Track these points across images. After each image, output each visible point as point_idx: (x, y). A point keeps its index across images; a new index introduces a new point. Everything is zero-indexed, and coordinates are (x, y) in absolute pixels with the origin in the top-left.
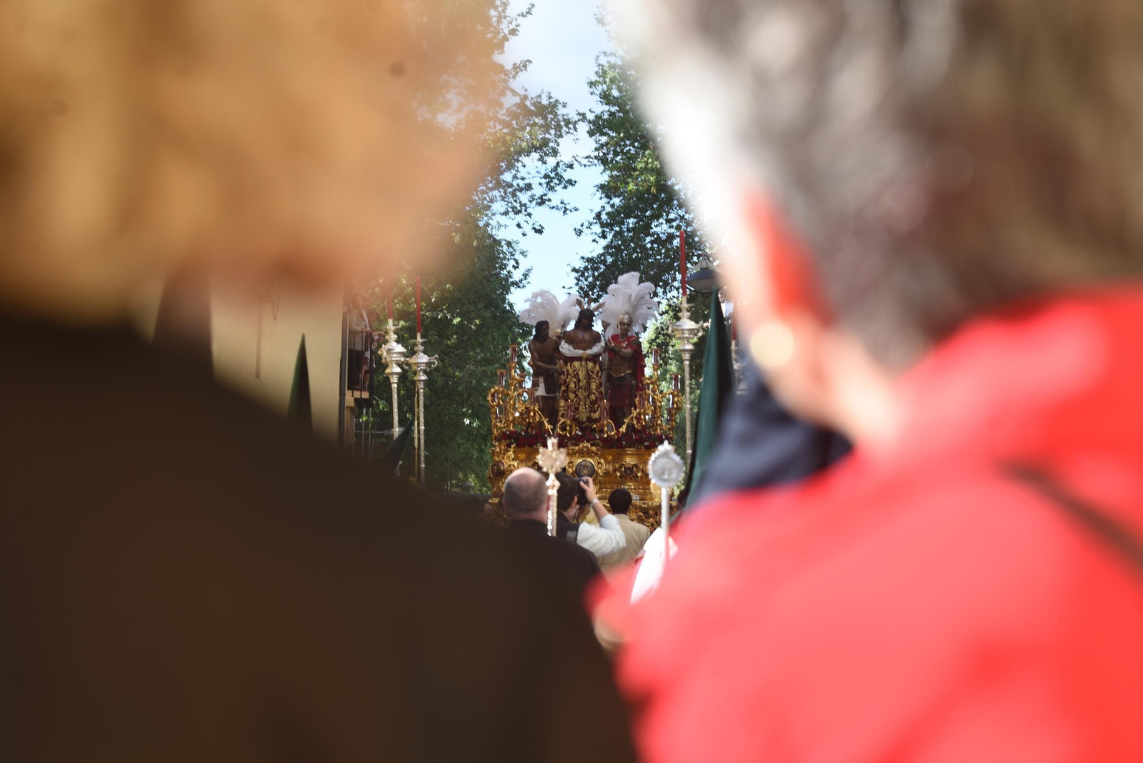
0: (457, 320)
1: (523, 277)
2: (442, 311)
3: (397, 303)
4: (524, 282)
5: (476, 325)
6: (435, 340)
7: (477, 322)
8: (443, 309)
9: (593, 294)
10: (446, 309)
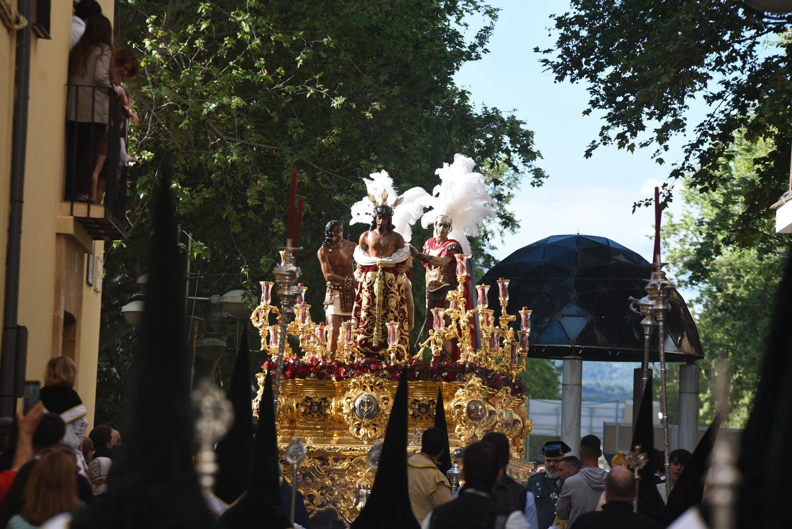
0: (337, 102)
1: (477, 41)
2: (312, 84)
3: (234, 68)
4: (479, 50)
5: (374, 112)
6: (298, 135)
7: (377, 106)
8: (315, 80)
9: (588, 63)
10: (321, 80)
